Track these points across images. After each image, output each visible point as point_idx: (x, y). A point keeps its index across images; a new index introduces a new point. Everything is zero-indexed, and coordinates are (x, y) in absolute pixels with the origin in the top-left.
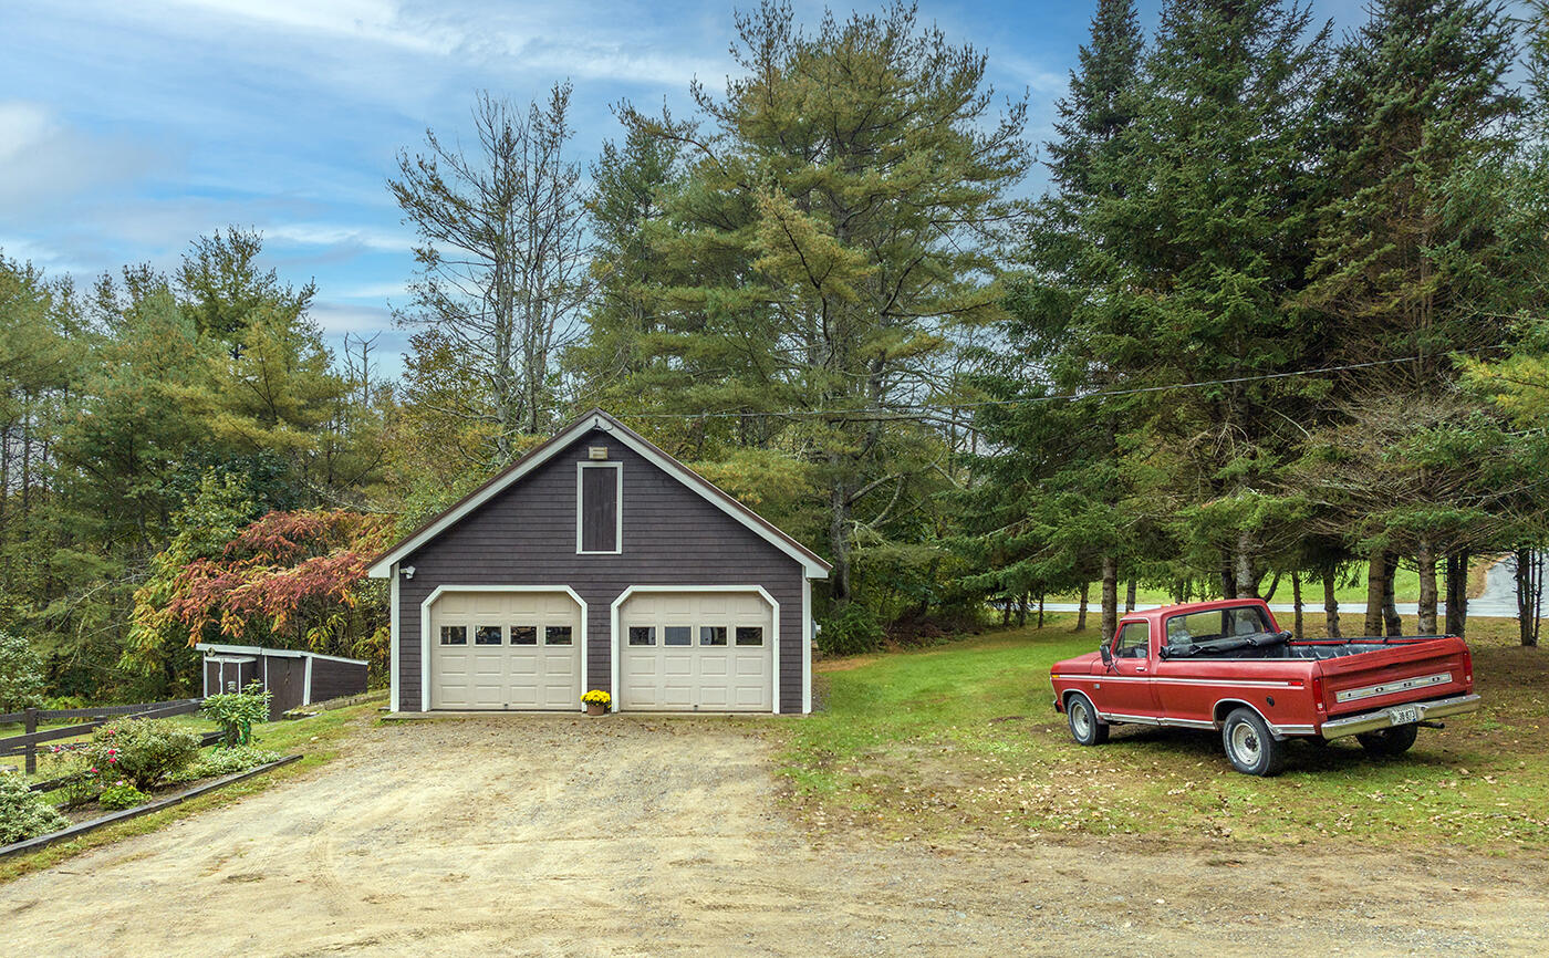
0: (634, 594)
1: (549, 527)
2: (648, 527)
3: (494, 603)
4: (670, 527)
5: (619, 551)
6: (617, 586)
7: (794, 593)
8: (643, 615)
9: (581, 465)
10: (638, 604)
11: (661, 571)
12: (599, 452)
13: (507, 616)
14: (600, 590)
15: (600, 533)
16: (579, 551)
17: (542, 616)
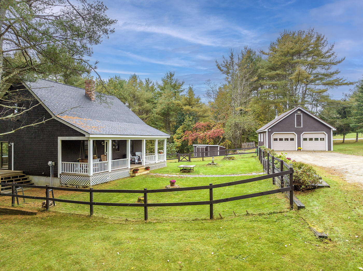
0: (304, 133)
1: (291, 123)
2: (306, 123)
3: (282, 135)
4: (310, 123)
5: (302, 127)
6: (302, 132)
7: (330, 133)
8: (305, 136)
9: (296, 114)
10: (305, 135)
11: (309, 130)
12: (299, 112)
13: (284, 137)
14: (299, 132)
15: (299, 124)
16: (296, 127)
17: (289, 137)
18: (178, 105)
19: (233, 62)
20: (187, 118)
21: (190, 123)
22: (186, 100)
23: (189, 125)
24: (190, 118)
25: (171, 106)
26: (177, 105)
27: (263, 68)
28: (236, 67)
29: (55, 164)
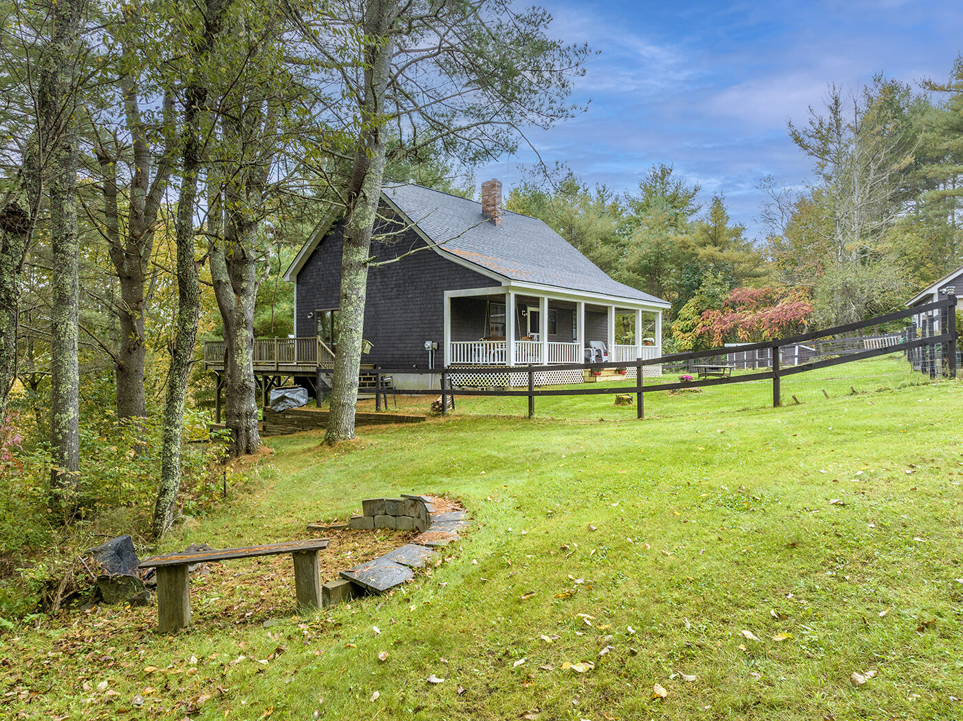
18: (685, 245)
19: (838, 121)
20: (709, 279)
21: (718, 289)
22: (705, 231)
23: (714, 296)
24: (716, 277)
25: (667, 247)
26: (681, 247)
27: (932, 131)
28: (848, 135)
29: (438, 346)
